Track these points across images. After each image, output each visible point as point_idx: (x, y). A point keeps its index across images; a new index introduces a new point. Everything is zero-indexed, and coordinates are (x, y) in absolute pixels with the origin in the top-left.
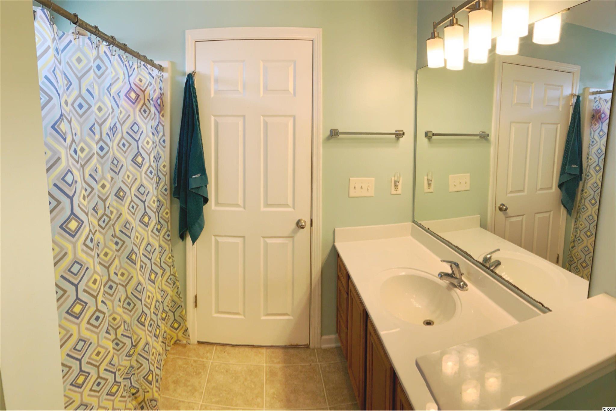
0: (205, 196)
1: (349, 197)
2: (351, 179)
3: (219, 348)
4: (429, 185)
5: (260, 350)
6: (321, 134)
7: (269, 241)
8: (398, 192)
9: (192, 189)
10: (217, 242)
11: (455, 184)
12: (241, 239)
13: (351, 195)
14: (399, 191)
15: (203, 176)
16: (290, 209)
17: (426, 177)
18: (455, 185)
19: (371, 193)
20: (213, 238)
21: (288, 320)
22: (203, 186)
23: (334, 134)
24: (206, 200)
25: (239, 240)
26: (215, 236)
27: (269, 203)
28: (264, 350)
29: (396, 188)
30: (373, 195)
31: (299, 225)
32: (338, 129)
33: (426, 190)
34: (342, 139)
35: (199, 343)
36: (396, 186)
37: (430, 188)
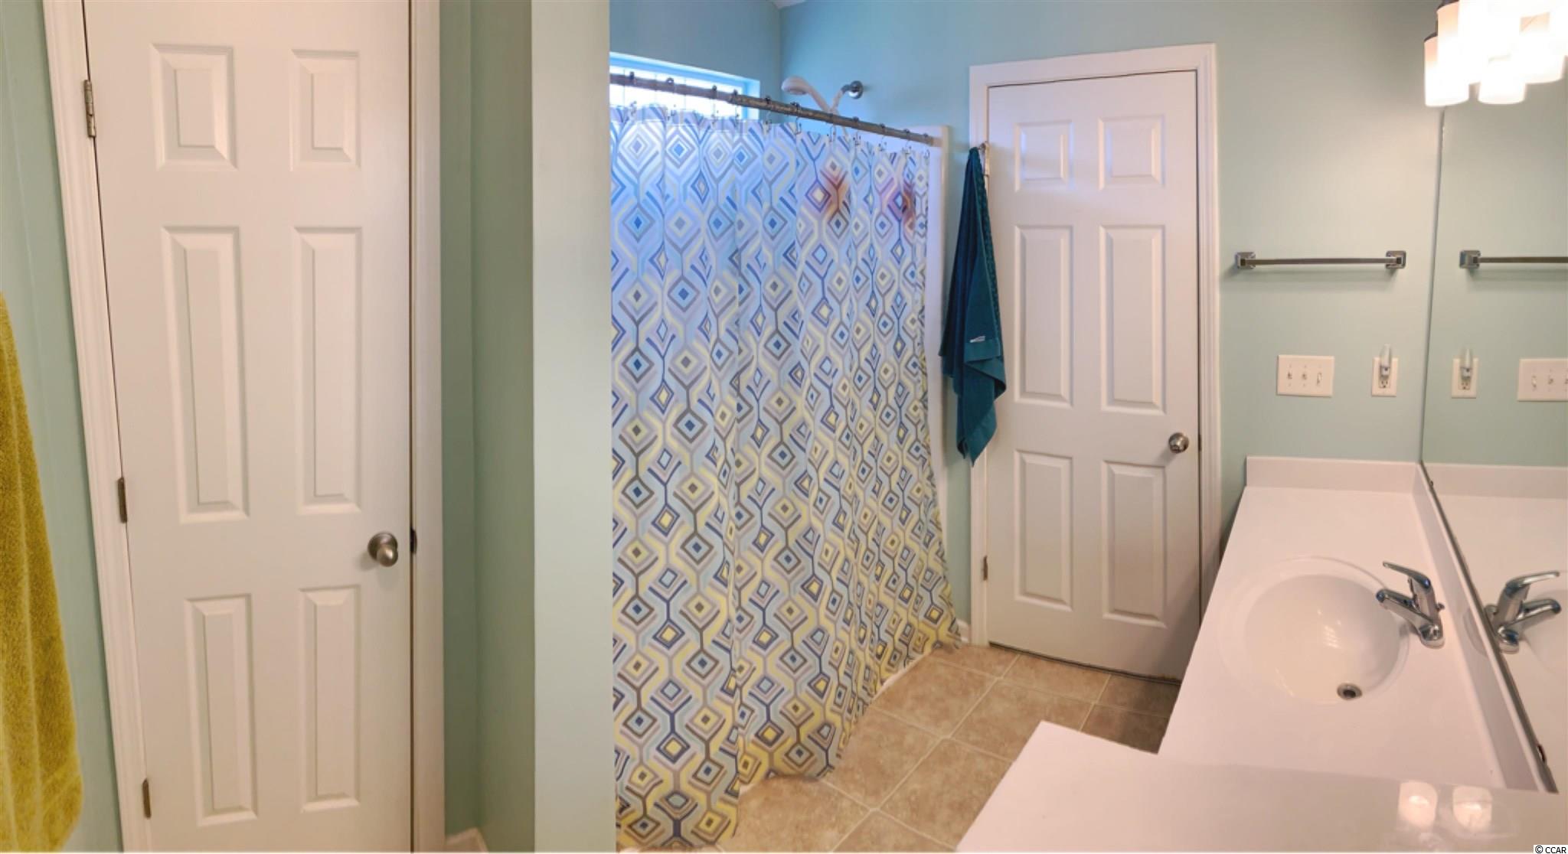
0: (997, 377)
1: (1277, 395)
2: (1281, 356)
3: (1024, 658)
4: (1466, 380)
5: (1101, 675)
6: (1217, 262)
7: (1118, 470)
8: (1388, 391)
9: (972, 362)
10: (1023, 463)
11: (1535, 382)
12: (1066, 462)
13: (1281, 390)
14: (1392, 389)
15: (991, 341)
16: (1158, 412)
17: (1457, 361)
18: (1535, 386)
19: (1327, 389)
20: (1017, 455)
21: (1158, 628)
22: (990, 359)
23: (1245, 263)
24: (1000, 387)
25: (1063, 464)
26: (1021, 451)
27: (1117, 397)
28: (1107, 677)
29: (1385, 382)
30: (1330, 392)
31: (1176, 446)
32: (1252, 253)
33: (1457, 390)
34: (1259, 273)
35: (993, 645)
36: (1384, 378)
37: (1467, 387)
